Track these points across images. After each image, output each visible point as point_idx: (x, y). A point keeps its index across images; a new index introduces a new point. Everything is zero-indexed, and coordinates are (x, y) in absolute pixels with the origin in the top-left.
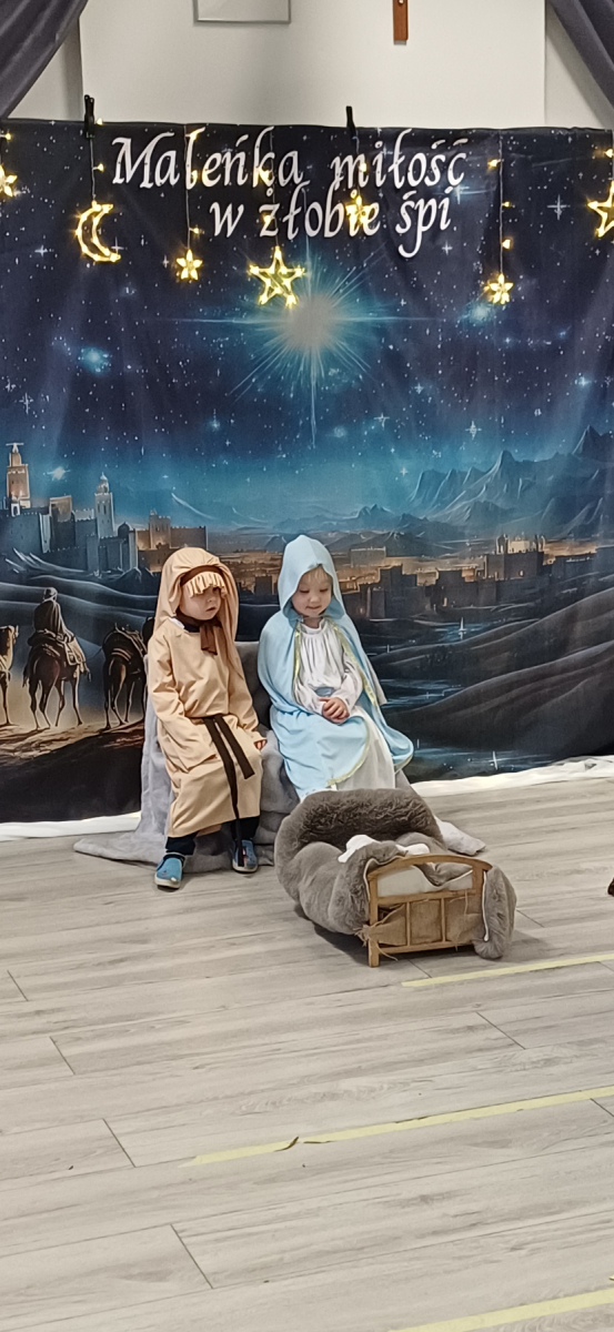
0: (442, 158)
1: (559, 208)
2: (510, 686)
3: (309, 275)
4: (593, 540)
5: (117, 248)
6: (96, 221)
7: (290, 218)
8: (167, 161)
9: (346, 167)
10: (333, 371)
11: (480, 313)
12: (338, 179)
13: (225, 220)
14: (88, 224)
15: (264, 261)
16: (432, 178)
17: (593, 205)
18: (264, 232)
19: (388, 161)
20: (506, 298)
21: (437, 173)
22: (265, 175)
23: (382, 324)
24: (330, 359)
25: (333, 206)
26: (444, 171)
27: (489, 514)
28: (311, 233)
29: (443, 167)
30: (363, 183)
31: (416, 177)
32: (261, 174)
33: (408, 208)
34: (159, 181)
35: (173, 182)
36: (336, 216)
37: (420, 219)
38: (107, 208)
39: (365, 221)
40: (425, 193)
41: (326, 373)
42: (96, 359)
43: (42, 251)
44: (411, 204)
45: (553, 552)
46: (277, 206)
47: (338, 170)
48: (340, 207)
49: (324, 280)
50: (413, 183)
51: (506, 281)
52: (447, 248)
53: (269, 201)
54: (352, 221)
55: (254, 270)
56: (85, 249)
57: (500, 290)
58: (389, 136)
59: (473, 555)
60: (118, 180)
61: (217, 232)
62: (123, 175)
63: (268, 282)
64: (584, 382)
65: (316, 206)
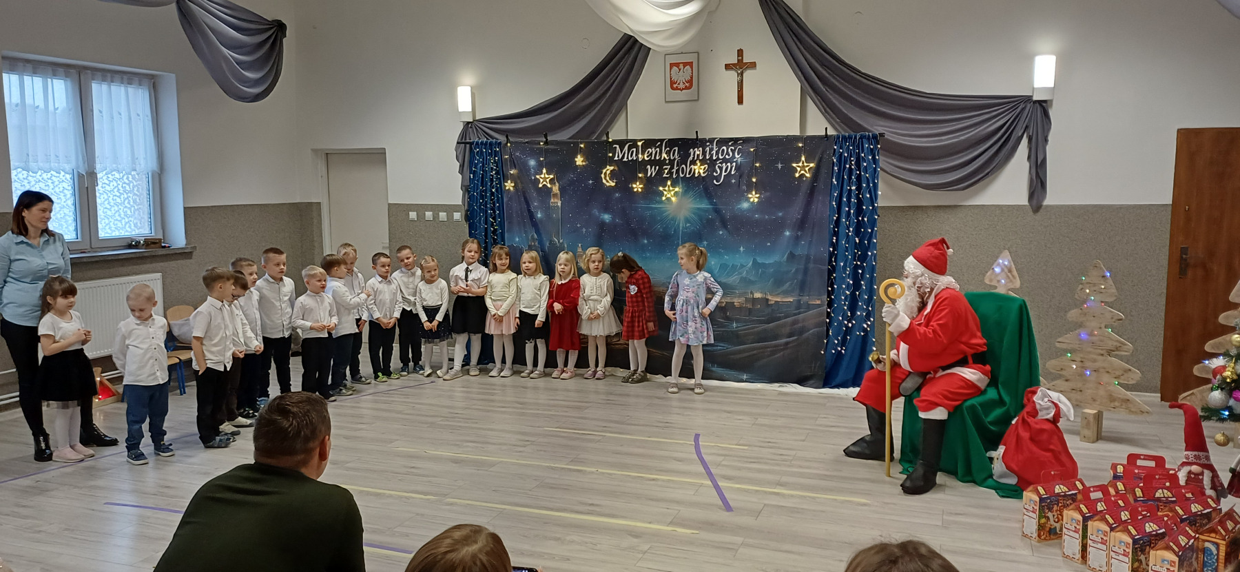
0: (733, 148)
1: (780, 166)
2: (754, 349)
3: (681, 190)
4: (792, 296)
5: (615, 181)
6: (608, 172)
7: (674, 170)
8: (633, 151)
9: (694, 153)
10: (688, 225)
11: (745, 205)
12: (692, 156)
13: (651, 171)
14: (605, 173)
15: (665, 186)
16: (729, 155)
17: (794, 165)
18: (665, 175)
19: (711, 150)
20: (756, 200)
21: (731, 154)
22: (666, 156)
23: (707, 208)
24: (687, 220)
25: (690, 166)
26: (733, 154)
27: (746, 282)
28: (682, 175)
29: (733, 151)
30: (701, 158)
31: (722, 155)
32: (664, 155)
33: (719, 166)
34: (630, 159)
35: (635, 159)
36: (691, 169)
37: (723, 171)
38: (612, 168)
39: (702, 171)
40: (725, 161)
41: (686, 224)
42: (607, 217)
43: (591, 182)
44: (720, 165)
45: (773, 299)
46: (669, 167)
47: (692, 154)
48: (692, 166)
49: (685, 192)
50: (721, 157)
51: (756, 194)
52: (733, 181)
53: (667, 165)
54: (697, 172)
55: (661, 189)
56: (604, 181)
57: (754, 197)
58: (711, 141)
59: (739, 297)
60: (616, 158)
61: (649, 175)
62: (618, 157)
63: (665, 193)
64: (788, 233)
65: (684, 166)
